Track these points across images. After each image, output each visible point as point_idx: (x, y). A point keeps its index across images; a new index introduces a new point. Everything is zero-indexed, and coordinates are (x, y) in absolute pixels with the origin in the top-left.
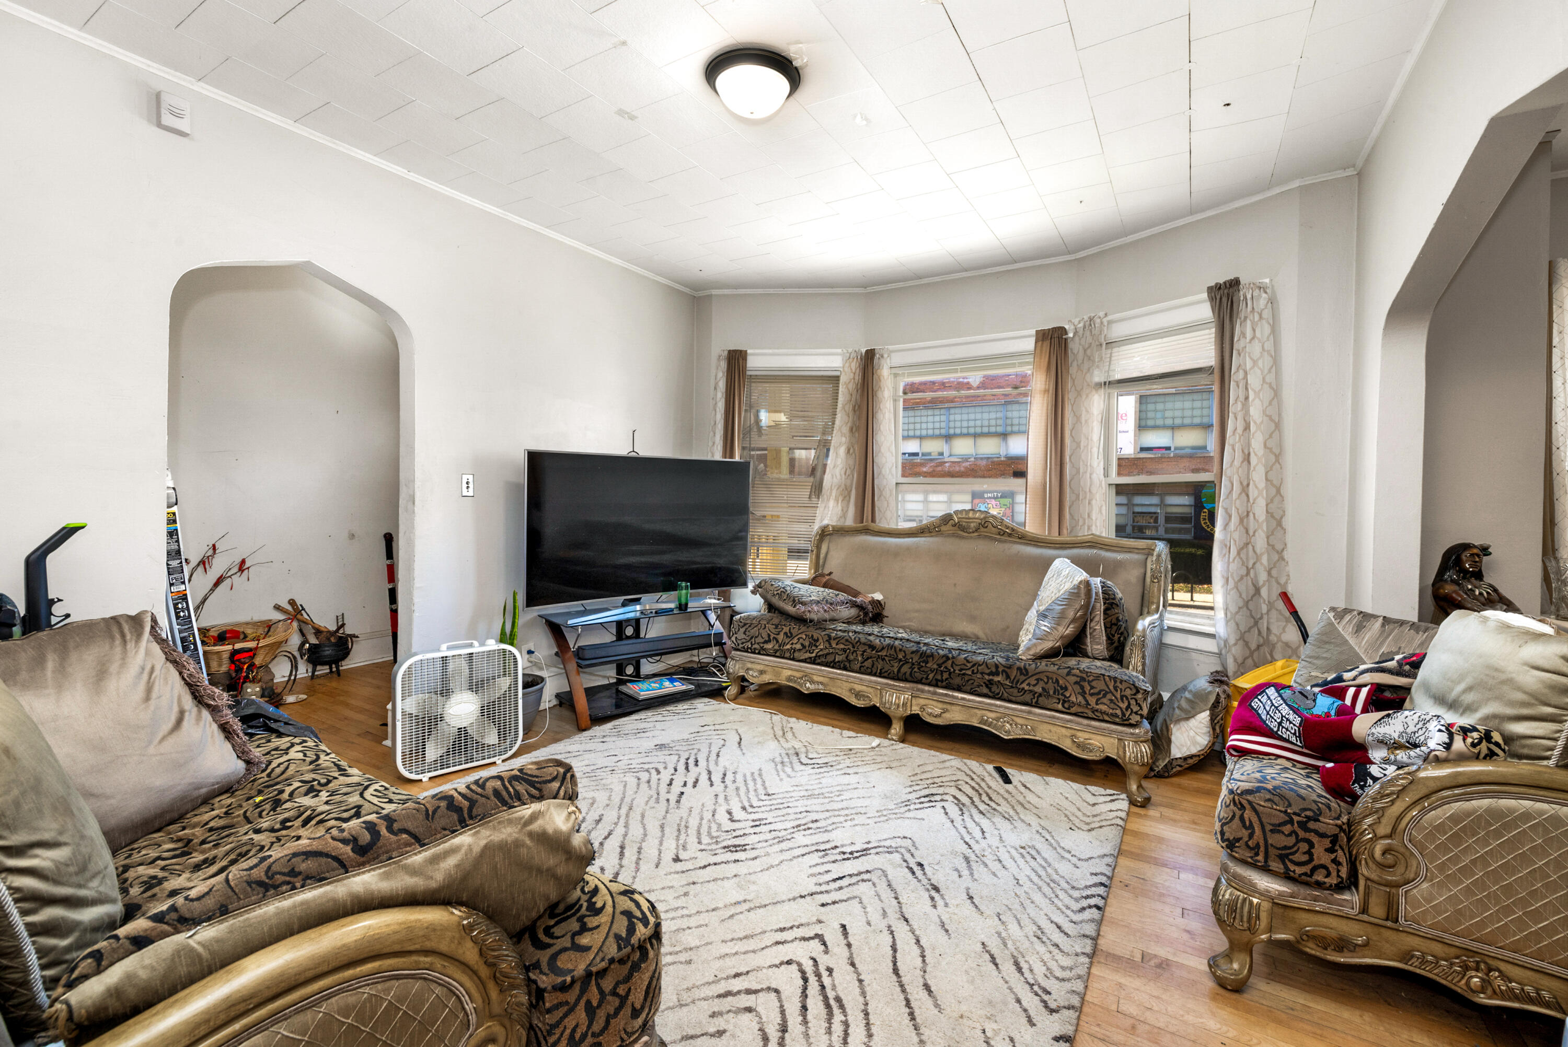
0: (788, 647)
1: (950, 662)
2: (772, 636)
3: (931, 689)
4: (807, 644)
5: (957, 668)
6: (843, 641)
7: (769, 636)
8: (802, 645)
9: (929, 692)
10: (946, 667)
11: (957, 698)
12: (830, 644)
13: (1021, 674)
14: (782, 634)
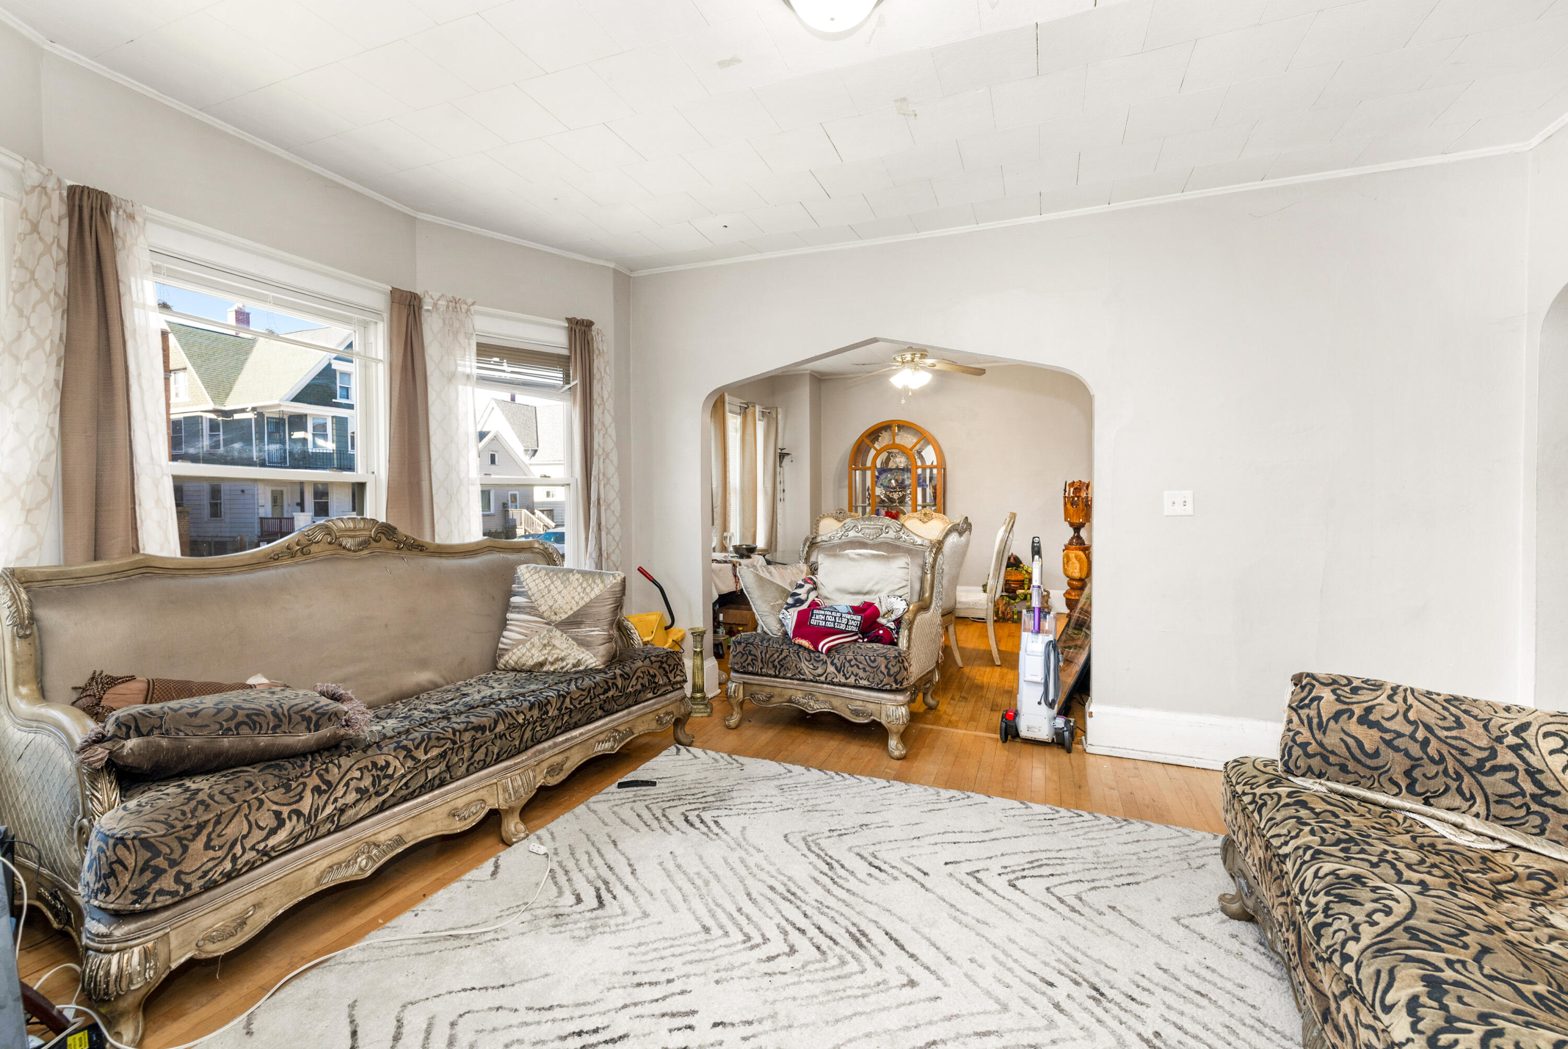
0: (329, 810)
1: (568, 700)
2: (285, 811)
3: (550, 743)
4: (367, 782)
5: (576, 703)
6: (433, 742)
7: (278, 814)
8: (358, 790)
9: (550, 747)
10: (566, 708)
11: (576, 737)
12: (413, 758)
13: (625, 679)
14: (308, 795)
